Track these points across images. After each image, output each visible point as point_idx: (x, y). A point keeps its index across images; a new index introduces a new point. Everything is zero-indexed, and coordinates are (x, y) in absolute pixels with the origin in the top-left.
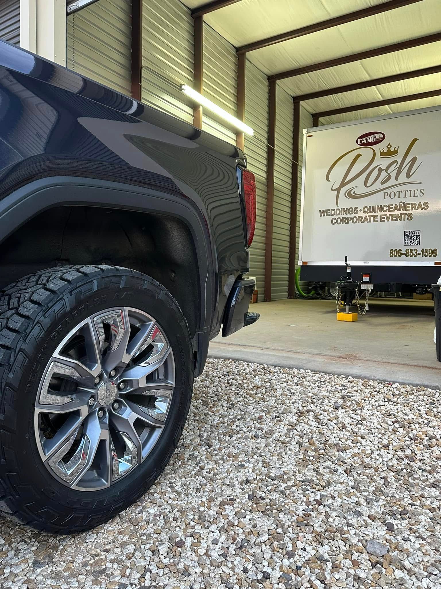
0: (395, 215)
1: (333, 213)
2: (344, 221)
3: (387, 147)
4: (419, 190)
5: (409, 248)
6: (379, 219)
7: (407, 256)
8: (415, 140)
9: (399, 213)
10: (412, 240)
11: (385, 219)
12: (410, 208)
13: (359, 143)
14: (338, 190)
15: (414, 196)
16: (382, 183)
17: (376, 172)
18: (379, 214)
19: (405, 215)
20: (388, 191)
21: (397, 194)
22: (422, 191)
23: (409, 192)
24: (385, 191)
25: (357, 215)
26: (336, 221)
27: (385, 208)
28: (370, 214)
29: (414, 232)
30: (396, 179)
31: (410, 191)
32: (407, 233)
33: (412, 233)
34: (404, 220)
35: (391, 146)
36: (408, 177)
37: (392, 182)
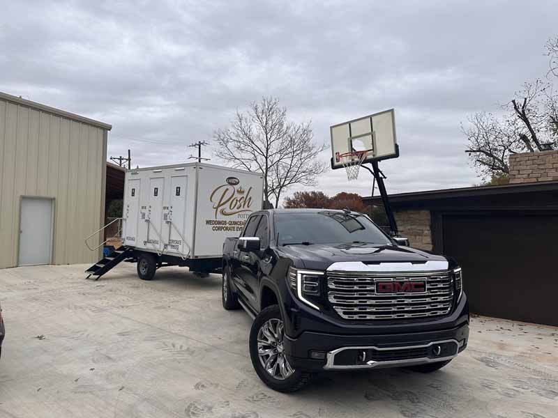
1: (213, 223)
2: (219, 229)
6: (236, 229)
8: (251, 188)
13: (228, 182)
14: (217, 208)
16: (238, 208)
17: (235, 201)
18: (236, 226)
20: (240, 213)
21: (243, 216)
24: (238, 213)
25: (226, 226)
26: (215, 228)
27: (239, 223)
28: (232, 226)
30: (244, 207)
35: (241, 188)
36: (248, 207)
37: (241, 209)
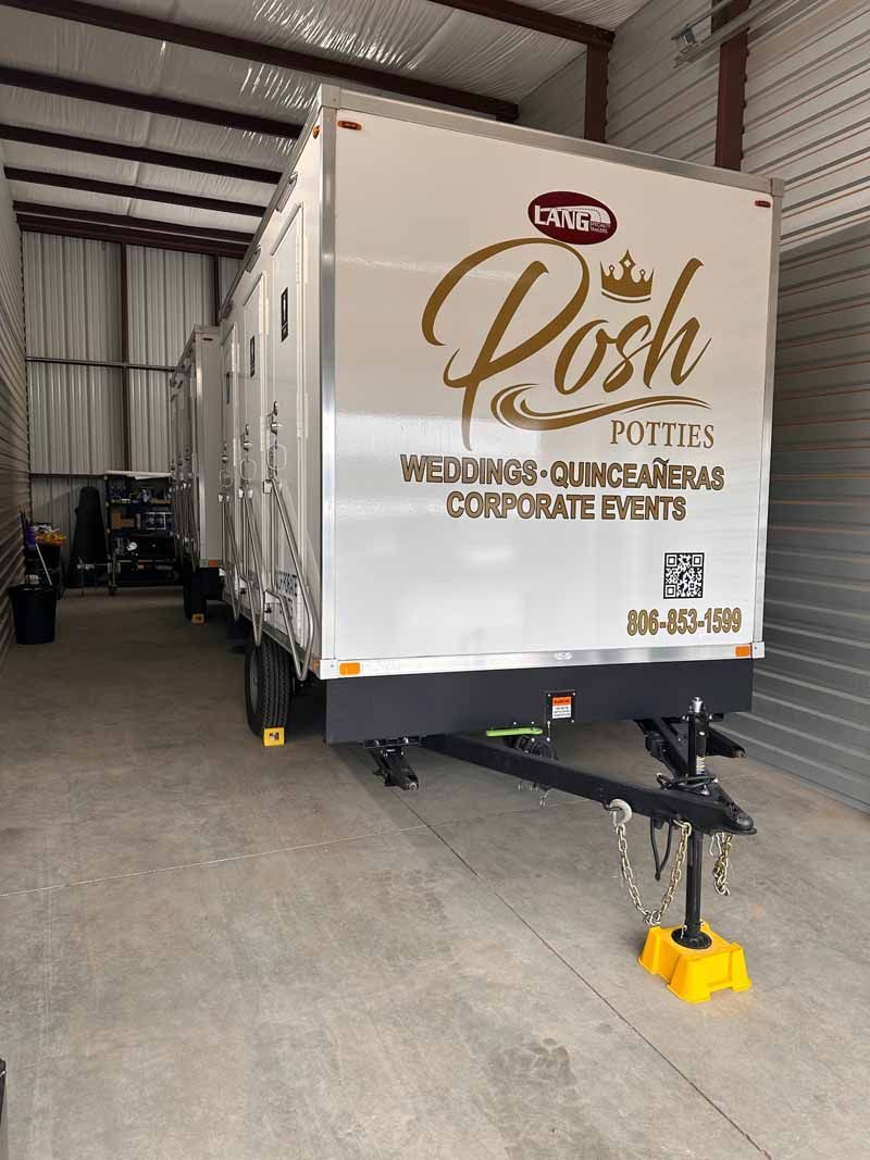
0: (641, 498)
1: (452, 474)
2: (491, 506)
3: (622, 262)
4: (703, 428)
5: (678, 605)
6: (597, 511)
7: (671, 632)
8: (694, 265)
9: (652, 493)
10: (685, 581)
11: (616, 511)
12: (680, 481)
13: (537, 221)
14: (470, 384)
15: (691, 445)
16: (608, 387)
17: (589, 345)
18: (598, 492)
19: (666, 500)
20: (624, 416)
21: (648, 431)
22: (709, 429)
23: (678, 427)
24: (615, 416)
25: (533, 491)
26: (462, 504)
27: (616, 475)
28: (572, 490)
29: (688, 558)
30: (647, 380)
31: (682, 426)
32: (672, 561)
33: (685, 560)
34: (666, 518)
35: (633, 264)
36: (677, 378)
37: (634, 389)
